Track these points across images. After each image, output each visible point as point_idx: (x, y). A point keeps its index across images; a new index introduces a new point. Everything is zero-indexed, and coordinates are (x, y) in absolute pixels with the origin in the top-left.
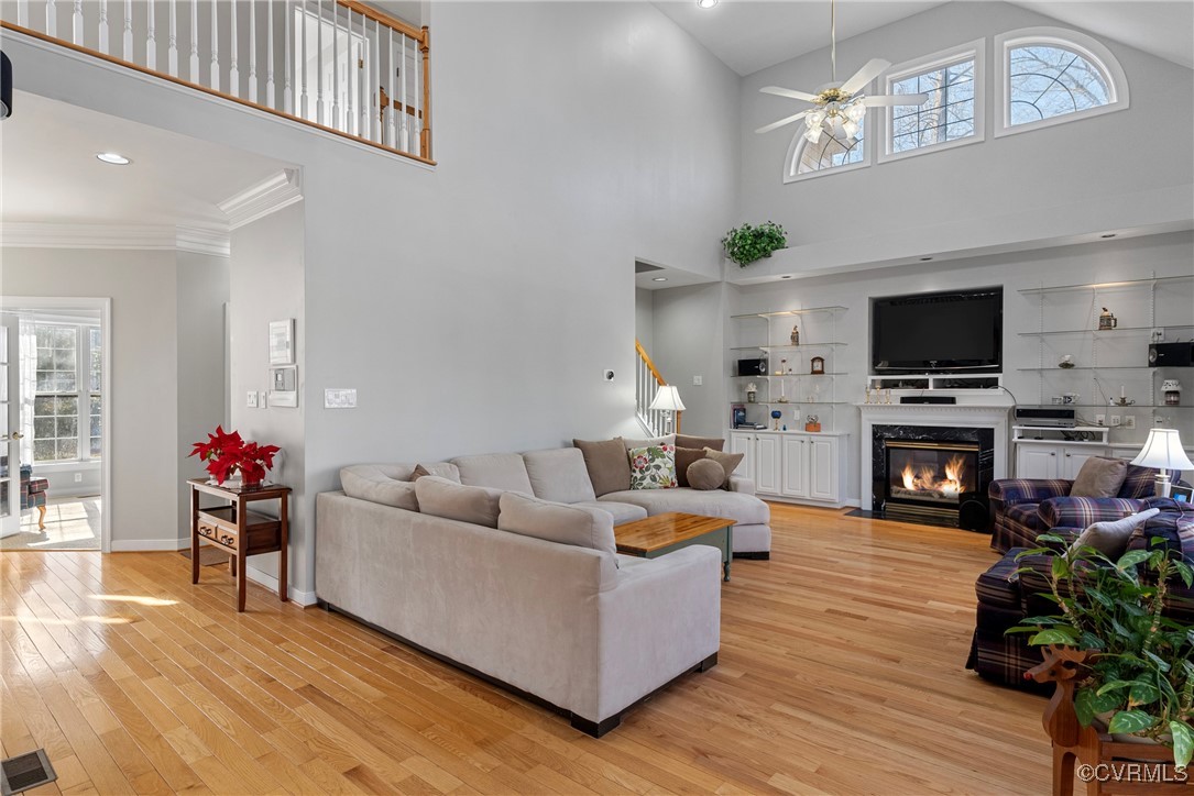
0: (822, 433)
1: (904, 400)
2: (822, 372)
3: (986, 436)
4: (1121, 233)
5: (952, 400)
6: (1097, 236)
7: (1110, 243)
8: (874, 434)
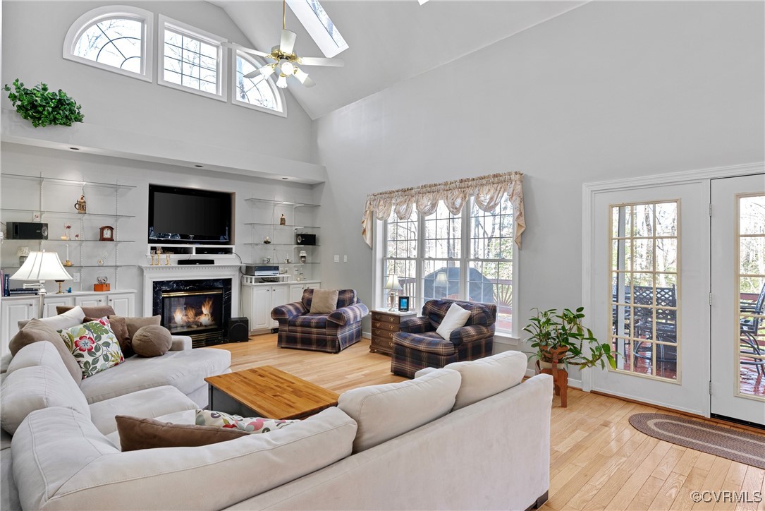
0: (112, 291)
1: (181, 262)
2: (111, 239)
3: (227, 283)
4: (290, 178)
5: (212, 262)
6: (280, 178)
7: (285, 183)
8: (154, 288)
